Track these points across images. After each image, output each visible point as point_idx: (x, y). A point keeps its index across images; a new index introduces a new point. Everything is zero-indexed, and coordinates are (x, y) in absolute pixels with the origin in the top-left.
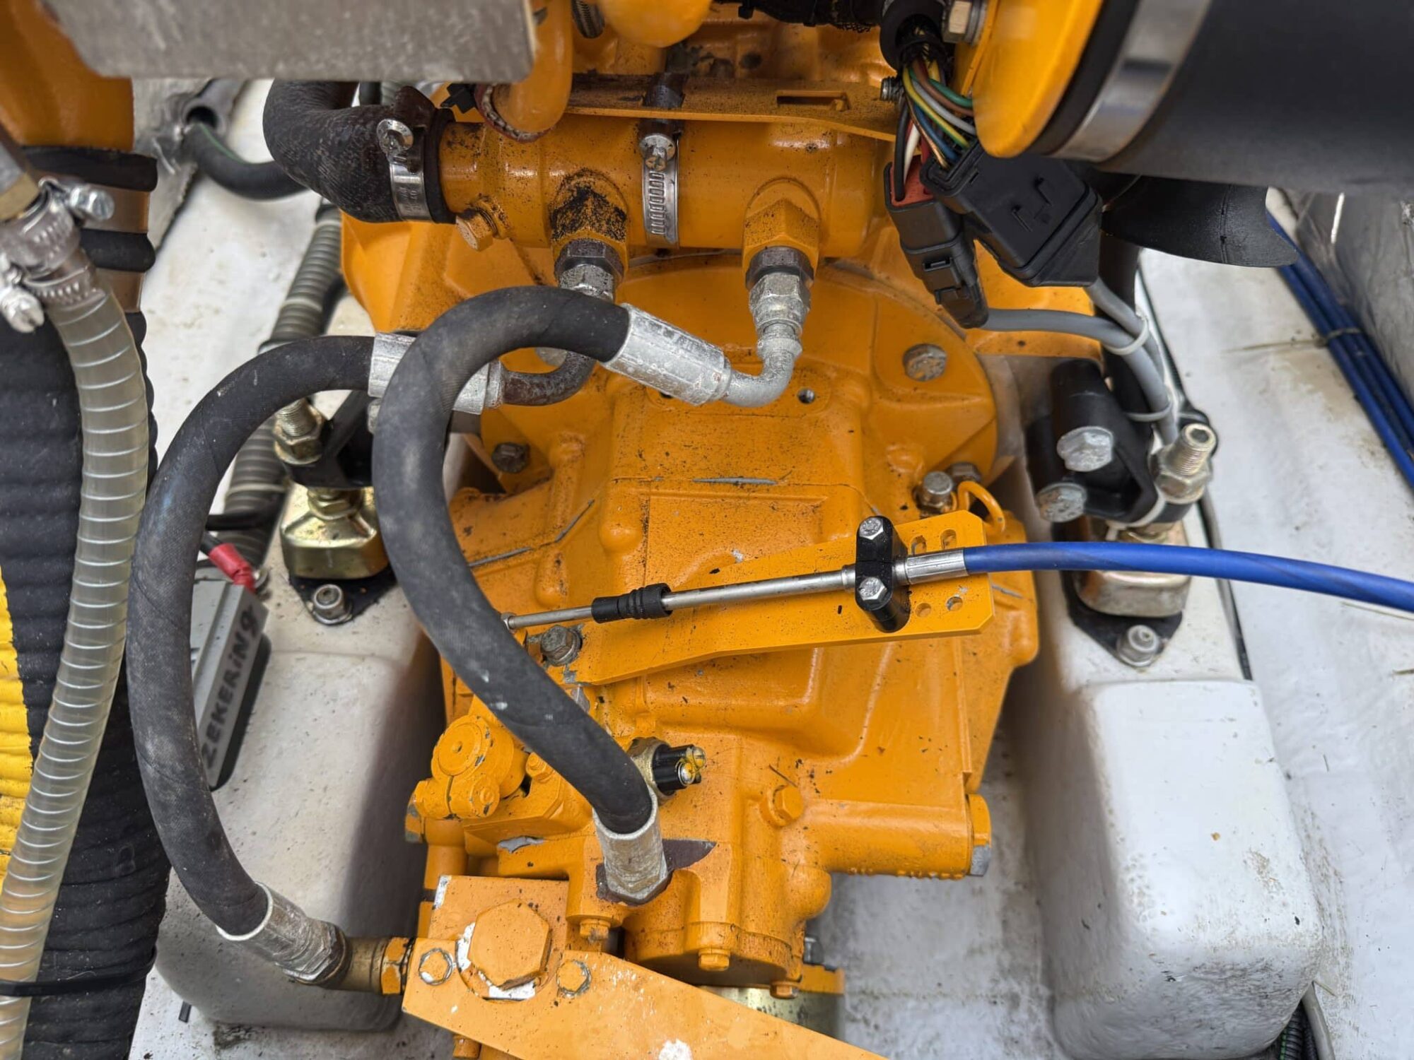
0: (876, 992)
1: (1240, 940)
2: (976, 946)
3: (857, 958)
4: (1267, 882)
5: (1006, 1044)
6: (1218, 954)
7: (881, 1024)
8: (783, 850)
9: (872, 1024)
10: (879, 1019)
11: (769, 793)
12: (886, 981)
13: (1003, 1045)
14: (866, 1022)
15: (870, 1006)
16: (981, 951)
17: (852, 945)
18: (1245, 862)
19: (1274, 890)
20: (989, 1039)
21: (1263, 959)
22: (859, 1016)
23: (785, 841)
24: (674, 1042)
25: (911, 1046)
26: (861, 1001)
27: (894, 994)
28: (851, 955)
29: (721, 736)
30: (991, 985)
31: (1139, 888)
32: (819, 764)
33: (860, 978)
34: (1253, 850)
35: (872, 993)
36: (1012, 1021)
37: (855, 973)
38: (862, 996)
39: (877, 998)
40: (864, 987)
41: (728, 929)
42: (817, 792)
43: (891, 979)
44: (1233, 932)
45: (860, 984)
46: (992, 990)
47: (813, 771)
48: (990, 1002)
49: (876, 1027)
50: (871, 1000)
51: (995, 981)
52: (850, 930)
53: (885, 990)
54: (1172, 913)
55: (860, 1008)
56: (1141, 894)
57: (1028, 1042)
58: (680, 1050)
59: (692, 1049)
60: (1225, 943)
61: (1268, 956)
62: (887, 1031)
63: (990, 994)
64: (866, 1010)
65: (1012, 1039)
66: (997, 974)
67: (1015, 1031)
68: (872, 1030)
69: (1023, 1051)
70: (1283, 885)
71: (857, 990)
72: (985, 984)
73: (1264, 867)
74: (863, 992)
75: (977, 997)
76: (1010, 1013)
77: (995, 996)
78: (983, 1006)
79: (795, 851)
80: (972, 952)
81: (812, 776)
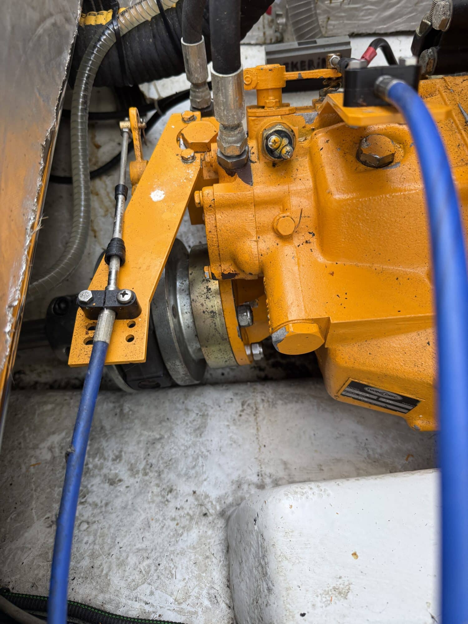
0: (257, 415)
1: (282, 564)
2: (289, 466)
3: (274, 405)
4: (328, 593)
5: (237, 481)
6: (272, 548)
7: (243, 417)
8: (264, 236)
9: (242, 413)
10: (244, 417)
11: (288, 214)
12: (264, 419)
13: (237, 479)
14: (243, 411)
15: (251, 412)
16: (286, 469)
17: (280, 402)
18: (340, 578)
19: (324, 600)
20: (240, 472)
21: (274, 586)
22: (245, 407)
23: (269, 236)
24: (163, 194)
25: (233, 432)
26: (252, 408)
27: (257, 423)
28: (274, 402)
29: (311, 179)
30: (268, 473)
31: (306, 493)
32: (315, 245)
33: (263, 407)
34: (351, 586)
35: (257, 413)
36: (249, 485)
37: (266, 405)
38: (255, 409)
39: (255, 415)
40: (259, 409)
41: (212, 198)
42: (298, 246)
43: (265, 422)
44: (287, 559)
45: (261, 407)
46: (265, 474)
47: (310, 243)
48: (258, 472)
49: (240, 415)
50: (254, 413)
51: (270, 476)
52: (287, 401)
53: (258, 419)
54: (293, 512)
55: (249, 407)
56: (303, 494)
57: (240, 494)
58: (160, 197)
59: (161, 200)
60: (279, 553)
61: (275, 589)
62: (239, 420)
63: (263, 473)
64: (248, 410)
65: (240, 485)
66: (274, 477)
67: (245, 487)
68: (239, 413)
69: (235, 490)
70: (328, 608)
71: (258, 406)
72: (268, 470)
73: (340, 593)
74: (257, 409)
75: (260, 465)
76: (253, 484)
77: (262, 476)
78: (256, 469)
79: (265, 242)
80: (285, 463)
81: (307, 242)
